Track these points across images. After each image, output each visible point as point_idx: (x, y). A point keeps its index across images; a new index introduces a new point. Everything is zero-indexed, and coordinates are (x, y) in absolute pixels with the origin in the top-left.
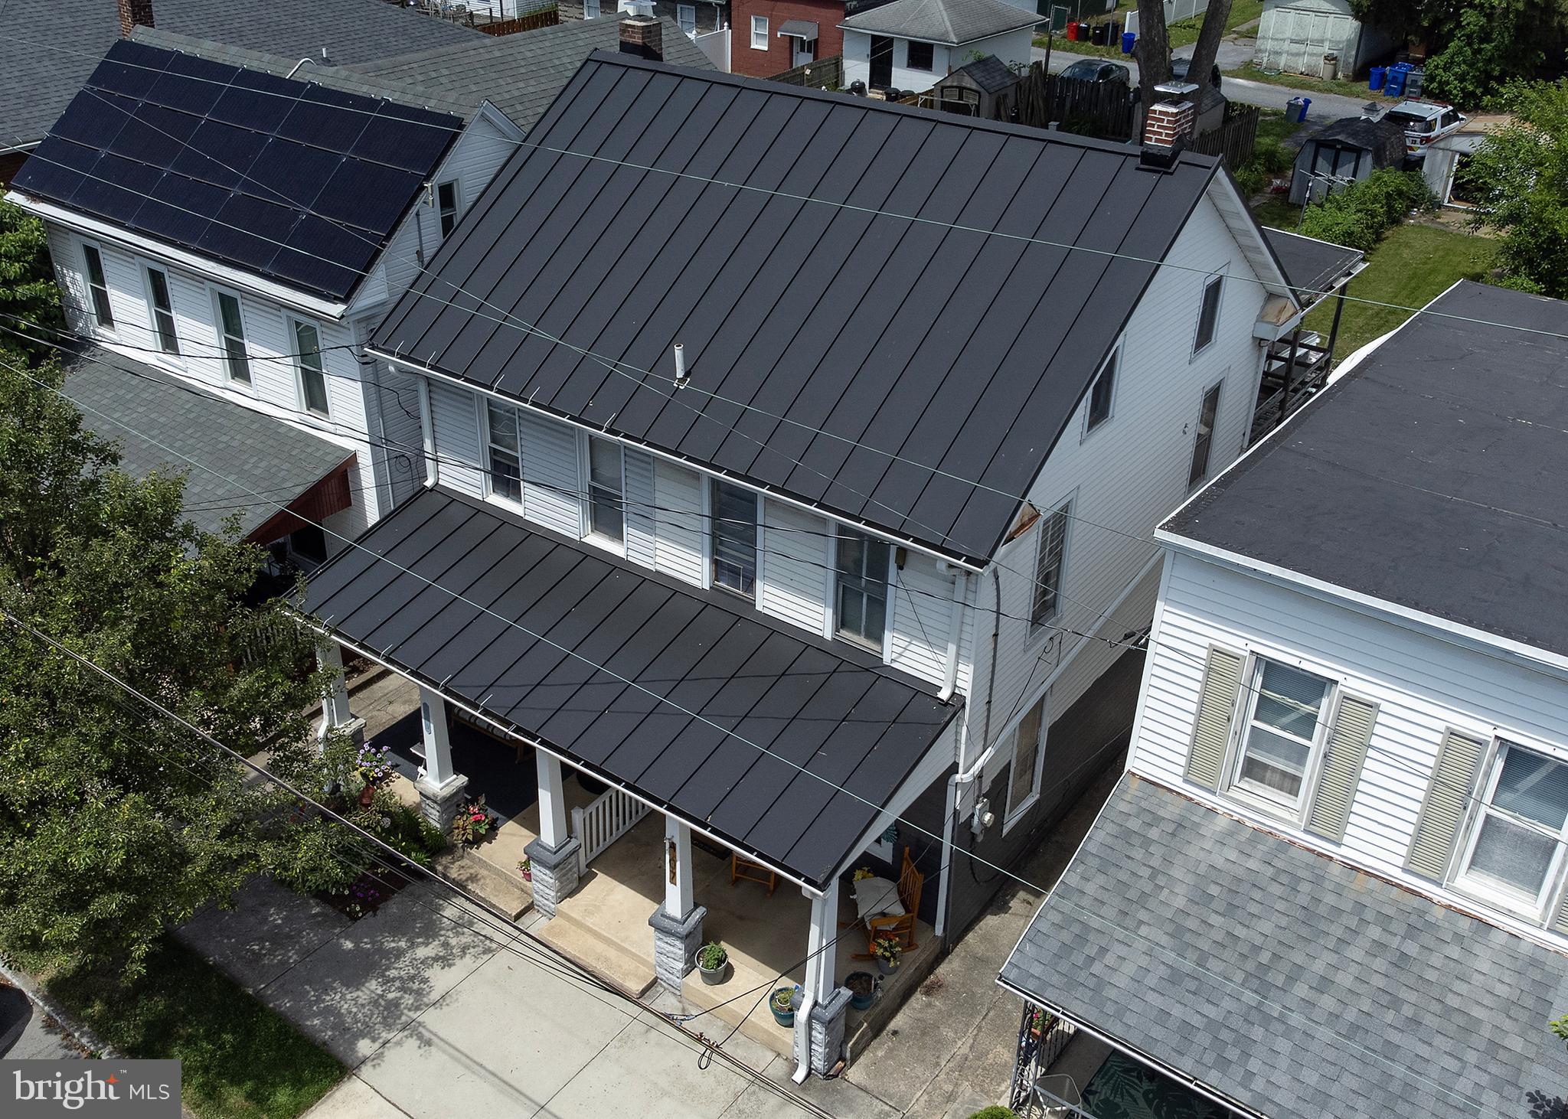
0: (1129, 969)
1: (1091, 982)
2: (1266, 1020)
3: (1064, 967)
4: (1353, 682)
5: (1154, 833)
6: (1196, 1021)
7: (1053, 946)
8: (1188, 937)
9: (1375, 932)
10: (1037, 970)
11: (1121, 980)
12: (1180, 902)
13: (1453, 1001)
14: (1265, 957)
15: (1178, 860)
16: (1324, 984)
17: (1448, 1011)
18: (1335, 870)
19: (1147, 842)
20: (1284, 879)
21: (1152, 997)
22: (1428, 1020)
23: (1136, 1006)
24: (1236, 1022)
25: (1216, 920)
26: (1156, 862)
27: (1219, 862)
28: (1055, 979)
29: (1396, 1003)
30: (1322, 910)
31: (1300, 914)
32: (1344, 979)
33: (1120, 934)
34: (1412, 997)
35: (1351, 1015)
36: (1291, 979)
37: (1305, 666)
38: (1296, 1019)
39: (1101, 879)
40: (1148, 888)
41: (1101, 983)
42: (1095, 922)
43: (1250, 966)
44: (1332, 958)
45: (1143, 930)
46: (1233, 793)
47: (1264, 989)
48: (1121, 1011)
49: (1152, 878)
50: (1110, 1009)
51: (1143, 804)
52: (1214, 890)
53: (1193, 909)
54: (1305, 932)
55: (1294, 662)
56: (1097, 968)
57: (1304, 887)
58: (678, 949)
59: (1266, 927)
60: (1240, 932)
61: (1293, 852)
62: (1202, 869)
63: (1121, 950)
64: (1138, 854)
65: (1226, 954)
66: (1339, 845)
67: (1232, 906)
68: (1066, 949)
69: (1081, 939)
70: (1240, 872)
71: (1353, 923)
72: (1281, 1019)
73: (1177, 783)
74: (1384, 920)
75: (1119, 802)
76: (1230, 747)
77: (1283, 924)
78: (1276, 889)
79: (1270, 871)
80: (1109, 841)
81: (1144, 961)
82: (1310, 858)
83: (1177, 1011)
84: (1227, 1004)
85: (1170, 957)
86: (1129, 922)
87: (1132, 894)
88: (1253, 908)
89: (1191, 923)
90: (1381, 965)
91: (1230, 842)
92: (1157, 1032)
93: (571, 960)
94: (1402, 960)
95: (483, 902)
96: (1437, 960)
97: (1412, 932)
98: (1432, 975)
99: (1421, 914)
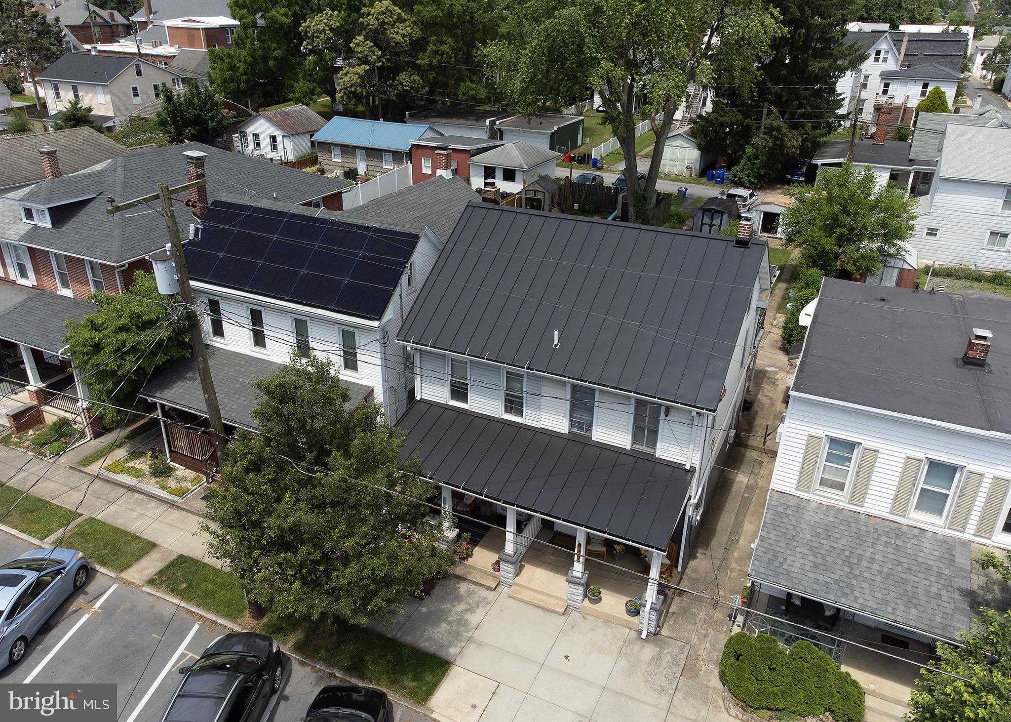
0: (797, 565)
1: (785, 572)
2: (855, 576)
3: (772, 568)
4: (869, 441)
5: (789, 512)
6: (829, 580)
7: (765, 560)
8: (816, 550)
9: (884, 538)
10: (762, 570)
11: (796, 569)
12: (808, 537)
13: (921, 560)
14: (847, 553)
15: (802, 521)
16: (872, 560)
17: (920, 564)
18: (862, 517)
19: (787, 516)
20: (844, 523)
21: (810, 574)
22: (914, 568)
23: (805, 578)
24: (846, 579)
25: (823, 542)
26: (794, 523)
27: (818, 520)
28: (770, 573)
29: (900, 564)
30: (862, 533)
31: (854, 535)
32: (879, 557)
33: (789, 552)
34: (905, 560)
35: (886, 570)
36: (860, 560)
37: (847, 438)
38: (866, 575)
39: (775, 532)
40: (794, 533)
41: (788, 573)
42: (778, 549)
43: (843, 557)
44: (872, 550)
45: (798, 549)
46: (817, 492)
47: (851, 565)
48: (800, 583)
49: (794, 529)
50: (795, 581)
51: (781, 502)
52: (819, 531)
53: (813, 539)
54: (858, 542)
55: (842, 437)
56: (785, 566)
57: (853, 525)
58: (580, 590)
59: (844, 542)
60: (834, 545)
61: (844, 512)
62: (812, 523)
63: (793, 558)
64: (785, 520)
65: (833, 554)
66: (862, 507)
67: (829, 536)
68: (770, 562)
69: (775, 556)
70: (827, 522)
71: (875, 536)
72: (861, 576)
73: (793, 491)
74: (887, 533)
77: (850, 540)
78: (842, 527)
79: (838, 521)
80: (773, 517)
81: (802, 561)
82: (852, 514)
83: (821, 578)
84: (839, 573)
85: (811, 558)
86: (791, 547)
87: (789, 536)
88: (837, 536)
89: (815, 544)
90: (890, 550)
91: (820, 511)
92: (816, 587)
93: (527, 603)
94: (897, 548)
95: (477, 584)
96: (910, 545)
97: (898, 536)
98: (909, 551)
99: (899, 529)
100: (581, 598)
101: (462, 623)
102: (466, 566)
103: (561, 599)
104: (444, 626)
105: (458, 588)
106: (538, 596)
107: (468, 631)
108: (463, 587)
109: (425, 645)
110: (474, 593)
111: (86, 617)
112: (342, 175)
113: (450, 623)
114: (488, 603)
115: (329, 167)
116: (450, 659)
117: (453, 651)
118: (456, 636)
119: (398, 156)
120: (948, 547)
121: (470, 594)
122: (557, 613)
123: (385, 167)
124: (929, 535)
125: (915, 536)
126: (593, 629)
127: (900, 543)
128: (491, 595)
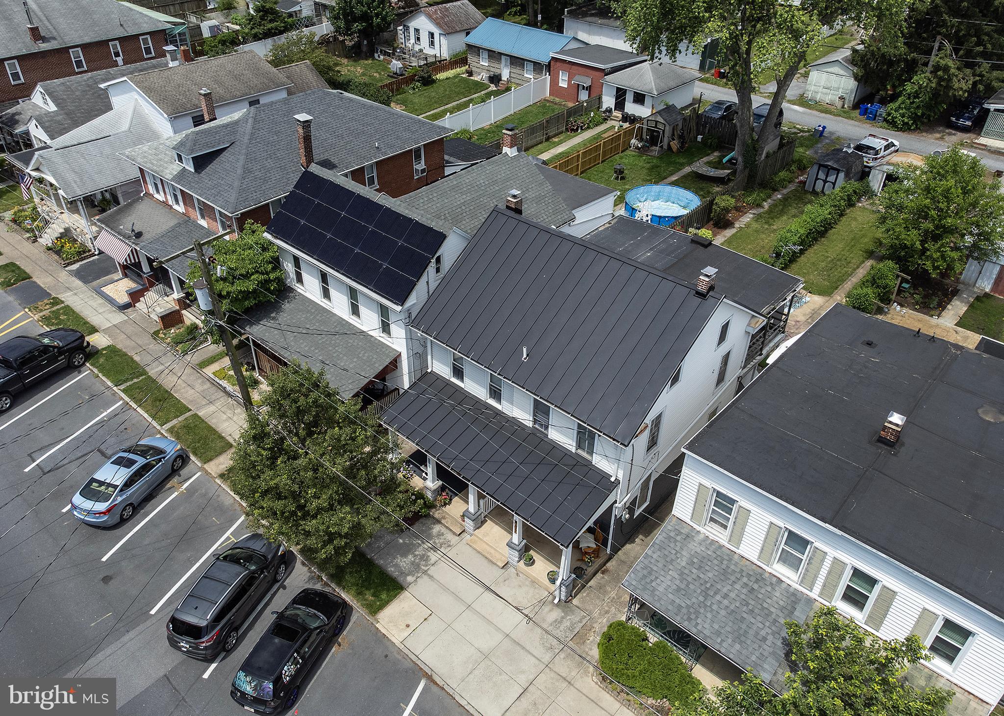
0: (664, 585)
1: (651, 589)
2: (706, 606)
3: (643, 583)
4: (743, 502)
5: (678, 538)
6: (683, 605)
7: (640, 575)
8: (685, 576)
9: (745, 580)
10: (634, 583)
11: (661, 589)
12: (684, 564)
13: (765, 605)
14: (708, 585)
15: (685, 548)
16: (726, 596)
17: (763, 608)
18: (736, 557)
19: (676, 541)
20: (719, 559)
21: (670, 596)
22: (756, 611)
23: (665, 598)
24: (696, 606)
25: (694, 571)
26: (678, 549)
27: (698, 550)
28: (640, 587)
29: (748, 604)
30: (730, 571)
31: (722, 571)
32: (732, 595)
33: (662, 573)
34: (753, 603)
35: (732, 607)
36: (716, 593)
37: (728, 495)
38: (715, 607)
39: (659, 553)
40: (673, 557)
41: (654, 589)
42: (655, 568)
43: (703, 588)
44: (729, 587)
45: (670, 573)
46: (706, 527)
47: (706, 596)
48: (660, 599)
49: (676, 554)
50: (656, 598)
51: (676, 527)
52: (695, 560)
53: (687, 566)
54: (723, 578)
55: (725, 493)
56: (654, 584)
57: (725, 562)
58: (517, 554)
59: (710, 575)
60: (702, 576)
61: (723, 549)
62: (692, 553)
63: (662, 579)
64: (672, 545)
65: (696, 583)
66: (738, 548)
67: (700, 567)
68: (645, 577)
69: (650, 573)
70: (705, 555)
71: (739, 576)
72: (710, 607)
73: (688, 521)
74: (749, 575)
75: (667, 525)
76: (705, 514)
77: (716, 574)
78: (716, 562)
79: (715, 555)
81: (669, 583)
82: (729, 552)
83: (677, 601)
84: (694, 600)
85: (678, 582)
86: (666, 569)
87: (668, 559)
88: (707, 568)
89: (686, 571)
90: (744, 591)
91: (704, 544)
92: (670, 607)
93: (479, 552)
94: (752, 590)
95: (447, 528)
96: (763, 591)
97: (757, 581)
98: (760, 596)
99: (761, 575)
100: (517, 559)
101: (425, 558)
102: (443, 511)
103: (504, 556)
104: (410, 557)
105: (431, 529)
106: (488, 548)
107: (427, 566)
108: (437, 528)
109: (391, 570)
110: (443, 534)
111: (176, 493)
112: (487, 79)
113: (415, 556)
114: (449, 546)
115: (477, 70)
116: (404, 584)
117: (410, 579)
118: (416, 568)
119: (538, 67)
120: (795, 598)
121: (440, 534)
122: (498, 566)
123: (526, 75)
124: (784, 586)
125: (771, 584)
126: (520, 586)
127: (756, 586)
128: (454, 539)
